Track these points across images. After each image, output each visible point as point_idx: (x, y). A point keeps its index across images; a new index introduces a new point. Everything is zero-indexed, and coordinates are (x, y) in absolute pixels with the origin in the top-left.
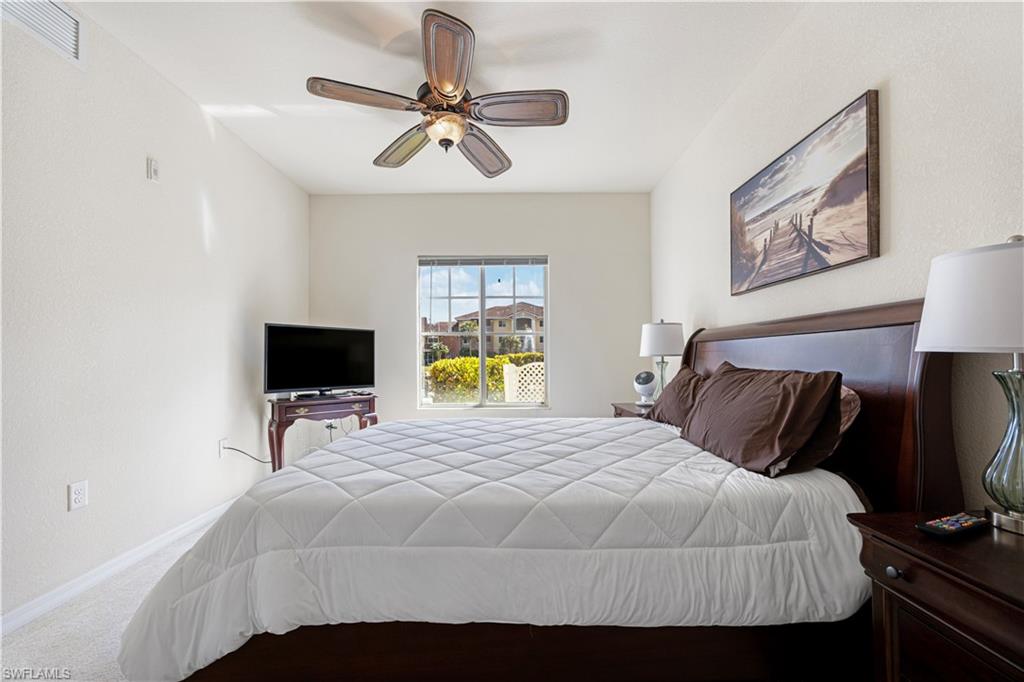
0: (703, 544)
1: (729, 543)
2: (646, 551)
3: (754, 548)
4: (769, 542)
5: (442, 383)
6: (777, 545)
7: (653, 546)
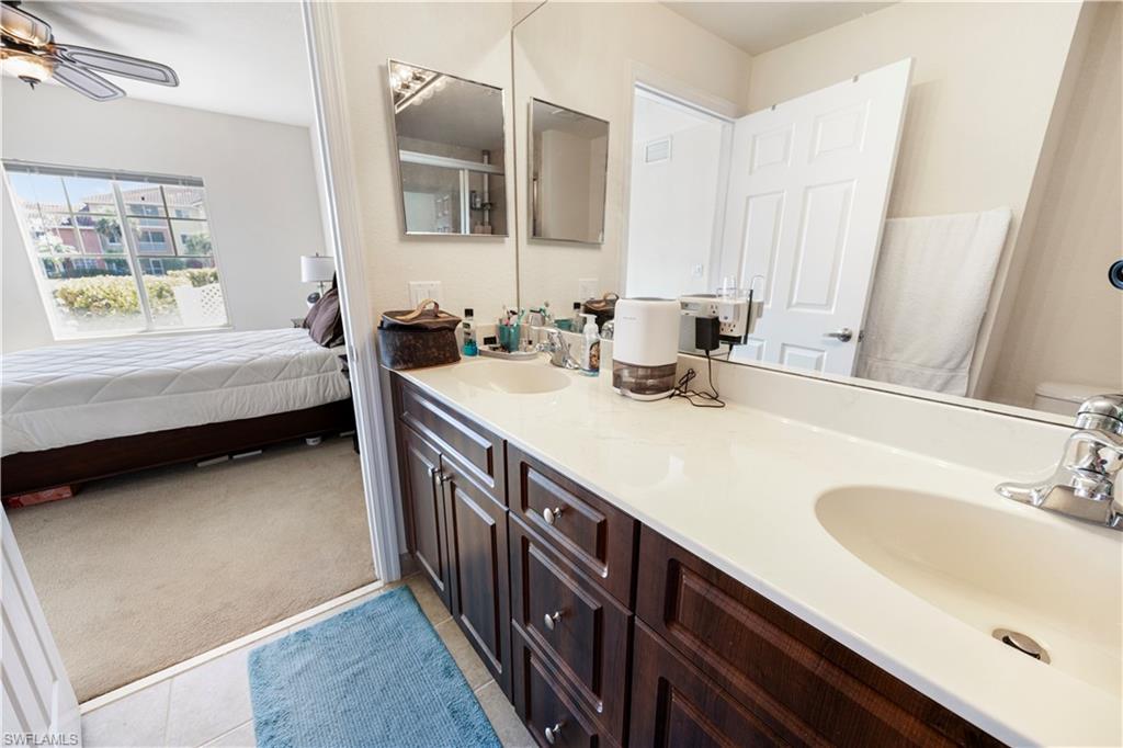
0: (285, 379)
1: (298, 376)
2: (252, 386)
3: (310, 377)
4: (318, 372)
5: (82, 306)
6: (322, 375)
7: (257, 383)
